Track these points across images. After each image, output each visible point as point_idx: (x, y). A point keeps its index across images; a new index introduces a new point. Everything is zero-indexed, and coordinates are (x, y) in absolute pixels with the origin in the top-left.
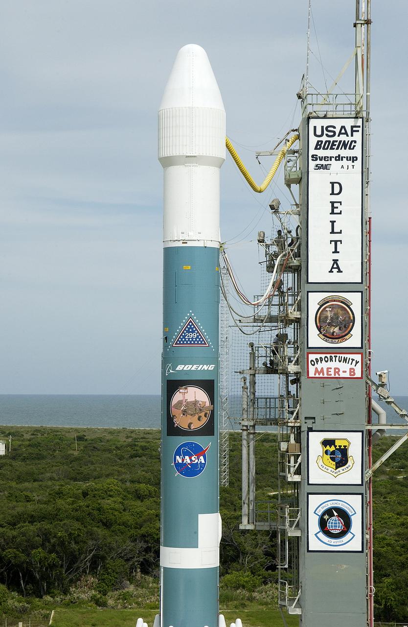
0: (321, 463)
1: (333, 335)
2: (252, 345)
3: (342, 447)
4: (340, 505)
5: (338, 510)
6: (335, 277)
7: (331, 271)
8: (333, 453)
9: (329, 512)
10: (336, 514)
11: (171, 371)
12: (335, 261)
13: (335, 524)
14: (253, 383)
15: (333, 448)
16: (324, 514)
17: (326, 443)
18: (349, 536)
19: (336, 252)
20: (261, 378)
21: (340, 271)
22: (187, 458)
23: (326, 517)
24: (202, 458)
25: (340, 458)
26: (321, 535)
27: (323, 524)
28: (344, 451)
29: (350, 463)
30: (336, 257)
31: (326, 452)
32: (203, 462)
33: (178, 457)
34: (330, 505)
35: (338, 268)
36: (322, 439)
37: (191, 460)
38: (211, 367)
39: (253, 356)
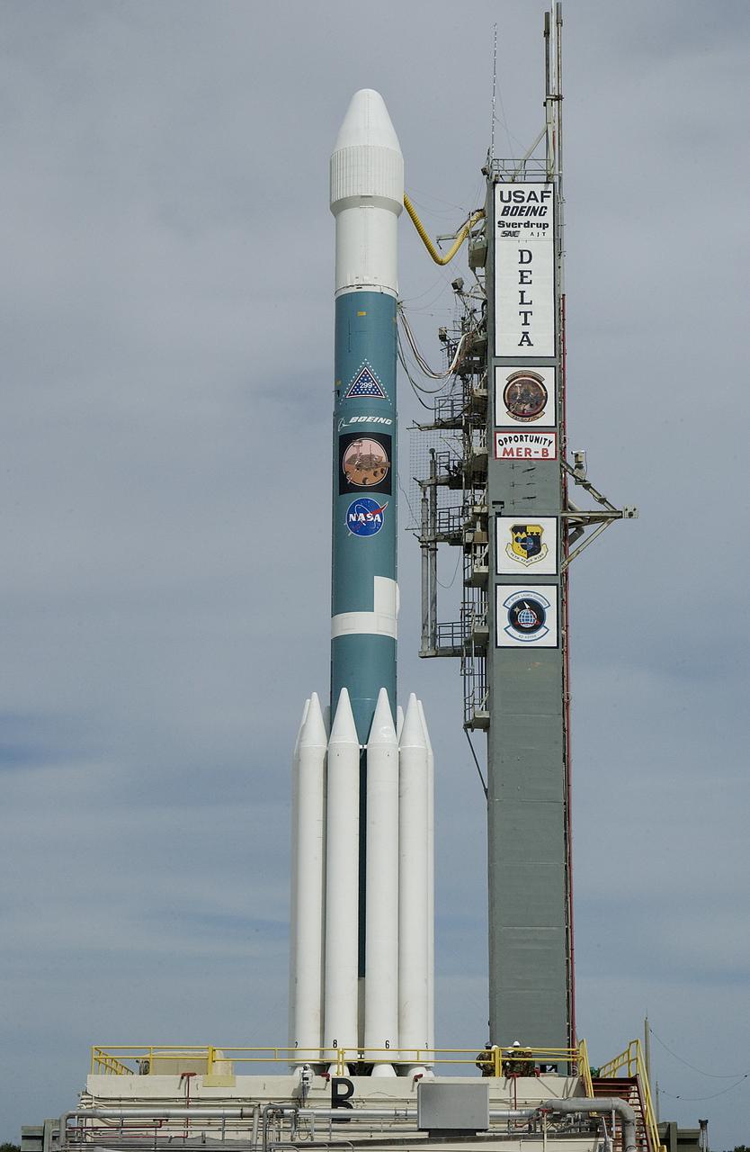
0: (511, 551)
1: (523, 412)
2: (432, 451)
3: (535, 534)
4: (533, 597)
5: (530, 602)
6: (525, 351)
7: (521, 345)
8: (524, 540)
9: (520, 604)
10: (527, 607)
11: (344, 425)
12: (525, 334)
13: (526, 617)
14: (434, 494)
15: (524, 535)
16: (514, 607)
17: (516, 529)
18: (542, 630)
19: (526, 323)
20: (443, 491)
21: (530, 344)
22: (362, 515)
23: (517, 610)
24: (378, 515)
25: (532, 545)
26: (511, 630)
27: (513, 617)
28: (536, 539)
29: (543, 551)
30: (526, 329)
31: (517, 540)
32: (379, 521)
33: (351, 515)
34: (521, 597)
35: (528, 340)
36: (511, 526)
37: (366, 518)
38: (388, 422)
39: (434, 463)
